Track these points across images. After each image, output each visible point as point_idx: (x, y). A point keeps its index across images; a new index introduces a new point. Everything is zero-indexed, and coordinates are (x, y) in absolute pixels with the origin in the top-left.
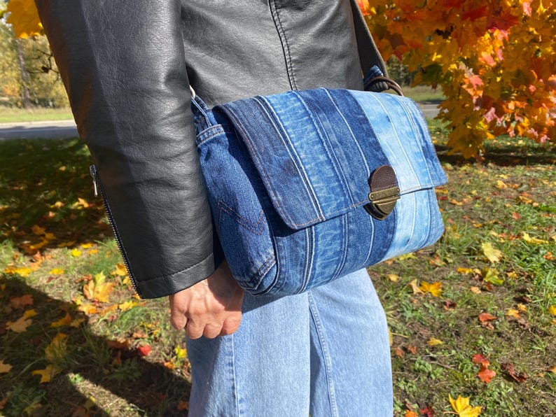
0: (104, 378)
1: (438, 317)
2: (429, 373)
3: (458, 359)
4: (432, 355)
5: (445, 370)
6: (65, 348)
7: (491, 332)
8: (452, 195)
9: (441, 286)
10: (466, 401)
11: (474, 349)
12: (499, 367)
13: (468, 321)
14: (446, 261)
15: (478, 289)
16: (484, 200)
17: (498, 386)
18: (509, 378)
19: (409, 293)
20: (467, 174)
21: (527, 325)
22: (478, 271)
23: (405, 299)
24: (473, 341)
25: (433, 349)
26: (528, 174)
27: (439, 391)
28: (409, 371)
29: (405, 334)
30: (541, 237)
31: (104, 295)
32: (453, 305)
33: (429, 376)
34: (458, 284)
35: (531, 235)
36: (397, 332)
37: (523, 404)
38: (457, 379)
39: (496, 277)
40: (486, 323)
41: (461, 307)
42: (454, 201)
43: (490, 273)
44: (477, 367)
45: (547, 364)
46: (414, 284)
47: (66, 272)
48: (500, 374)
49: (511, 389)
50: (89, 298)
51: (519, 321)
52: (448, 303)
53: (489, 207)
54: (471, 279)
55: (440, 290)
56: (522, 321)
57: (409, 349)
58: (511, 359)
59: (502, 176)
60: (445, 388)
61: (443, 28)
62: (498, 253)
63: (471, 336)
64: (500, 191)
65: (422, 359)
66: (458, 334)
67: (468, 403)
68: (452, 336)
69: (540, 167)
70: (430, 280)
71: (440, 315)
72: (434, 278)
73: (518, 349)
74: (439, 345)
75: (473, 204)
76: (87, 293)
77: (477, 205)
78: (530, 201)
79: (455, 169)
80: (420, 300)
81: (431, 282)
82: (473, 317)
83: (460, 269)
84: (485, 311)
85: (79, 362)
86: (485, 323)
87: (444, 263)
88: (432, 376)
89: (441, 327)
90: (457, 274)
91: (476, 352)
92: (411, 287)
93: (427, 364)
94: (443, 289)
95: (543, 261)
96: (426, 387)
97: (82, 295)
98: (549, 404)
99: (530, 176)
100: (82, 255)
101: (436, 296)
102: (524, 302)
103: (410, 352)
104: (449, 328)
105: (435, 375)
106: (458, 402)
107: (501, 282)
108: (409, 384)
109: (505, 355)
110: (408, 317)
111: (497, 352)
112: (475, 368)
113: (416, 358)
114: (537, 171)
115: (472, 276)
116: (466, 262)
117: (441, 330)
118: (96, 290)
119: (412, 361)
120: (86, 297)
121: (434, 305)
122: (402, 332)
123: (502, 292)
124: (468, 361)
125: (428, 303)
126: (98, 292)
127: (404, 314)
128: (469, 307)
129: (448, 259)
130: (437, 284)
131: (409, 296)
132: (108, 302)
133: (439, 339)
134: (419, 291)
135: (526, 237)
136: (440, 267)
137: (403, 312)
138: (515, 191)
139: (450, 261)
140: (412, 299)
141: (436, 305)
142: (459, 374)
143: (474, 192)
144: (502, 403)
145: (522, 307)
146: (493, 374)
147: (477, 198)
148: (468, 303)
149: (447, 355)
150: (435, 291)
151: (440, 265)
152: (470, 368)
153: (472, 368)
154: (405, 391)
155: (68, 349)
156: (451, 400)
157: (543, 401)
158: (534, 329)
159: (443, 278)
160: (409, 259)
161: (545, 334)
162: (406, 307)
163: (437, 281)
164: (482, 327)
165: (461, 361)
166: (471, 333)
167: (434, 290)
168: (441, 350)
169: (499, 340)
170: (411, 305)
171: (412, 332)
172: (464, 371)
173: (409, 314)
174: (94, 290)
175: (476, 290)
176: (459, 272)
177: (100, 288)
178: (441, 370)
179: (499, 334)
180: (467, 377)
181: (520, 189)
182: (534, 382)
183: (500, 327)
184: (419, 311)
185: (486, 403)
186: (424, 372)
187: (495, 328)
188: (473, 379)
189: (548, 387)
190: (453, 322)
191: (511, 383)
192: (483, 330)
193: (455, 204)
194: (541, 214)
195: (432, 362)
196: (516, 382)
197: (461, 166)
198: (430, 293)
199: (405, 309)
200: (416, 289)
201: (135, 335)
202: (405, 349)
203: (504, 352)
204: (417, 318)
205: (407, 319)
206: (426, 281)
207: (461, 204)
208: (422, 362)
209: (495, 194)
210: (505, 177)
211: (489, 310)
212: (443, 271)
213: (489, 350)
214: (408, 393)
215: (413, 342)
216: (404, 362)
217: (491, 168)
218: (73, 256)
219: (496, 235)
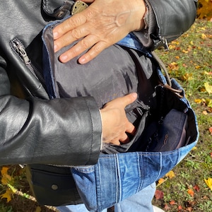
2: (193, 166)
3: (204, 156)
4: (193, 156)
5: (200, 163)
11: (210, 149)
13: (204, 133)
16: (197, 48)
22: (204, 100)
24: (209, 144)
25: (193, 152)
27: (199, 175)
28: (185, 167)
33: (194, 168)
34: (197, 110)
38: (205, 167)
42: (184, 51)
43: (210, 102)
53: (201, 53)
54: (202, 106)
59: (202, 28)
60: (201, 173)
66: (202, 141)
68: (199, 143)
74: (195, 149)
75: (193, 52)
77: (195, 52)
82: (206, 130)
83: (196, 101)
90: (195, 103)
91: (211, 151)
93: (192, 162)
96: (193, 174)
105: (196, 167)
106: (209, 181)
108: (186, 174)
113: (187, 159)
115: (202, 104)
119: (185, 161)
124: (209, 157)
128: (204, 124)
139: (190, 95)
142: (206, 165)
143: (192, 43)
147: (194, 47)
149: (199, 155)
152: (210, 161)
154: (185, 178)
156: (205, 180)
164: (211, 135)
165: (206, 157)
166: (207, 139)
168: (196, 152)
172: (208, 162)
175: (205, 113)
178: (198, 164)
180: (210, 166)
186: (191, 166)
195: (194, 160)
207: (187, 52)
208: (190, 161)
209: (202, 43)
210: (204, 29)
219: (207, 73)
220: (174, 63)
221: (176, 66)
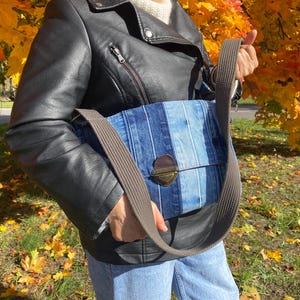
1: (284, 278)
9: (280, 253)
14: (277, 233)
16: (285, 184)
19: (261, 259)
20: (266, 163)
29: (267, 293)
31: (38, 268)
32: (292, 269)
36: (261, 291)
41: (297, 270)
42: (267, 186)
46: (262, 252)
50: (26, 270)
52: (288, 267)
53: (290, 190)
55: (280, 256)
59: (290, 165)
61: (284, 80)
64: (292, 177)
70: (271, 248)
71: (285, 276)
72: (273, 246)
75: (279, 187)
76: (24, 266)
77: (282, 188)
79: (258, 159)
80: (269, 265)
81: (273, 252)
83: (288, 240)
87: (276, 235)
89: (289, 286)
90: (287, 243)
92: (261, 255)
97: (19, 267)
101: (279, 261)
104: (295, 287)
116: (290, 234)
117: (290, 289)
118: (32, 263)
120: (23, 269)
121: (279, 269)
122: (264, 291)
125: (275, 267)
126: (33, 265)
127: (262, 276)
130: (276, 252)
131: (261, 262)
132: (42, 273)
133: (291, 296)
134: (267, 257)
136: (274, 238)
137: (261, 274)
139: (279, 233)
140: (264, 264)
143: (277, 178)
147: (280, 183)
150: (277, 257)
151: (274, 236)
159: (279, 247)
160: (252, 231)
163: (276, 250)
170: (264, 269)
171: (271, 291)
173: (265, 277)
174: (29, 263)
177: (35, 262)
190: (296, 282)
193: (268, 188)
198: (274, 259)
199: (261, 272)
200: (265, 257)
204: (271, 279)
205: (265, 281)
206: (269, 249)
207: (271, 187)
209: (290, 180)
210: (292, 166)
212: (277, 241)
215: (273, 299)
217: (281, 159)
220: (254, 198)
221: (258, 199)
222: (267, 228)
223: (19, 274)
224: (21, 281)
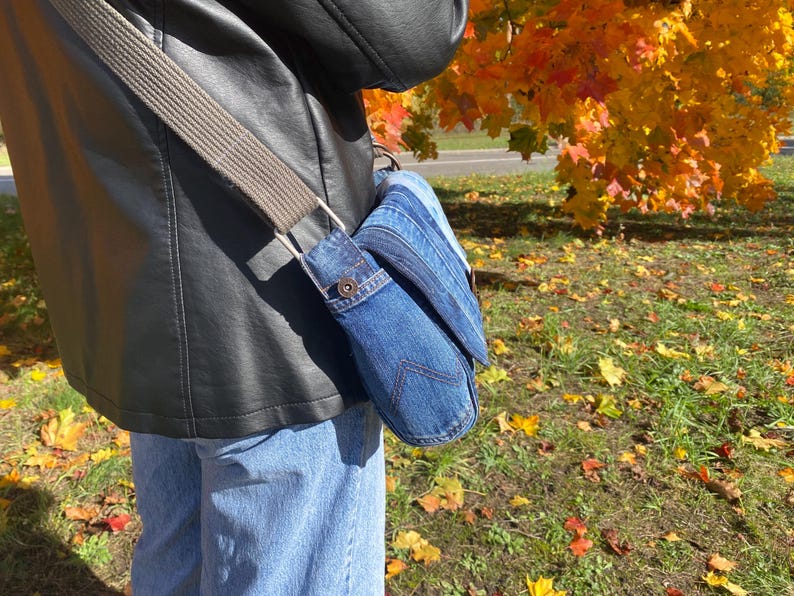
0: (57, 563)
1: (528, 465)
2: (506, 546)
3: (546, 525)
4: (513, 519)
5: (528, 540)
6: (6, 521)
7: (596, 485)
8: (575, 287)
9: (538, 421)
10: (548, 583)
11: (570, 510)
12: (599, 534)
13: (567, 471)
14: (550, 384)
15: (587, 423)
16: (616, 293)
17: (594, 561)
18: (609, 549)
19: (495, 431)
20: (600, 254)
21: (642, 474)
22: (591, 399)
23: (488, 440)
24: (570, 498)
25: (517, 511)
26: (680, 256)
27: (516, 570)
28: (480, 543)
29: (481, 491)
30: (682, 348)
31: (71, 441)
32: (550, 448)
33: (505, 550)
34: (563, 418)
35: (668, 346)
36: (471, 488)
37: (622, 585)
38: (542, 552)
39: (613, 407)
40: (590, 473)
41: (562, 451)
42: (575, 296)
43: (605, 401)
44: (570, 535)
45: (662, 528)
46: (502, 419)
47: (19, 405)
48: (598, 543)
49: (609, 565)
50: (49, 444)
51: (634, 469)
52: (545, 445)
53: (621, 304)
54: (580, 410)
55: (537, 426)
56: (637, 469)
57: (483, 512)
58: (616, 522)
59: (646, 258)
60: (525, 566)
62: (621, 372)
63: (569, 491)
64: (641, 280)
65: (499, 526)
66: (551, 489)
67: (550, 587)
68: (543, 491)
69: (699, 246)
70: (526, 412)
71: (532, 462)
72: (531, 408)
73: (627, 509)
74: (524, 505)
75: (600, 300)
76: (45, 437)
77: (605, 302)
78: (675, 296)
79: (587, 247)
80: (507, 441)
81: (525, 415)
82: (575, 464)
83: (567, 396)
84: (592, 456)
85: (24, 542)
86: (588, 473)
87: (547, 387)
88: (510, 549)
89: (532, 480)
90: (562, 403)
91: (571, 514)
92: (497, 422)
93: (504, 533)
94: (540, 425)
95: (677, 383)
97: (38, 440)
98: (655, 585)
99: (682, 259)
100: (46, 378)
101: (531, 434)
102: (644, 442)
103: (485, 516)
104: (541, 481)
105: (514, 548)
106: (538, 586)
107: (619, 413)
108: (478, 562)
109: (608, 519)
110: (488, 466)
111: (599, 513)
112: (567, 536)
113: (492, 524)
114: (693, 252)
115: (581, 406)
116: (576, 385)
117: (529, 484)
118: (60, 432)
119: (484, 529)
120: (44, 444)
121: (525, 448)
122: (478, 489)
123: (619, 428)
124: (560, 528)
125: (519, 444)
126: (62, 436)
127: (484, 462)
128: (572, 450)
129: (553, 382)
130: (533, 418)
131: (494, 435)
132: (76, 450)
133: (526, 496)
134: (509, 428)
135: (661, 349)
136: (541, 393)
137: (483, 458)
138: (659, 281)
139: (555, 384)
140: (498, 439)
141: (528, 448)
142: (545, 546)
143: (604, 283)
144: (595, 586)
145: (641, 448)
146: (590, 544)
147: (607, 291)
148: (571, 445)
149: (533, 519)
150: (530, 428)
151: (541, 390)
152: (560, 537)
153: (564, 537)
154: (471, 572)
155: (10, 522)
156: (529, 583)
157: (649, 581)
158: (651, 481)
159: (543, 410)
160: (501, 381)
161: (665, 487)
162: (488, 451)
163: (534, 414)
164: (585, 479)
165: (550, 527)
166: (569, 487)
167: (528, 426)
168: (526, 512)
169: (605, 495)
170: (494, 449)
171: (491, 488)
172: (552, 541)
173: (490, 462)
174: (56, 433)
175: (585, 426)
176: (566, 401)
177: (66, 430)
178: (521, 541)
179: (605, 488)
180: (556, 549)
181: (665, 278)
182: (640, 554)
183: (608, 478)
184: (505, 457)
185: (574, 585)
186: (499, 544)
187: (601, 480)
188: (562, 551)
189: (657, 561)
190: (546, 472)
191: (611, 557)
192: (585, 482)
193: (576, 300)
194: (688, 314)
195: (513, 530)
196: (617, 554)
197: (594, 244)
198: (523, 430)
199: (486, 454)
200: (504, 426)
201: (108, 499)
202: (478, 512)
203: (609, 512)
204: (501, 467)
205: (487, 469)
206: (520, 413)
207: (584, 299)
208: (498, 530)
209: (632, 286)
210: (650, 260)
211: (597, 454)
212: (544, 398)
213: (588, 511)
214: (475, 574)
215: (491, 501)
216: (476, 530)
217: (634, 246)
218: (32, 380)
219: (624, 345)
220: (536, 318)
221: (539, 322)
222: (534, 375)
223: (32, 451)
224: (30, 462)
